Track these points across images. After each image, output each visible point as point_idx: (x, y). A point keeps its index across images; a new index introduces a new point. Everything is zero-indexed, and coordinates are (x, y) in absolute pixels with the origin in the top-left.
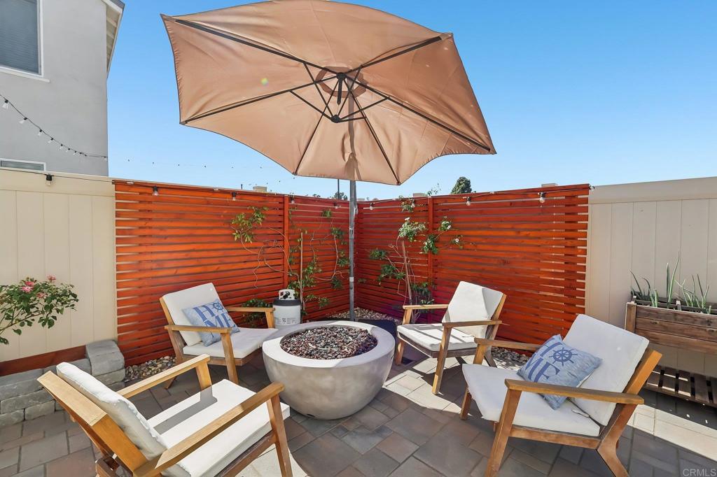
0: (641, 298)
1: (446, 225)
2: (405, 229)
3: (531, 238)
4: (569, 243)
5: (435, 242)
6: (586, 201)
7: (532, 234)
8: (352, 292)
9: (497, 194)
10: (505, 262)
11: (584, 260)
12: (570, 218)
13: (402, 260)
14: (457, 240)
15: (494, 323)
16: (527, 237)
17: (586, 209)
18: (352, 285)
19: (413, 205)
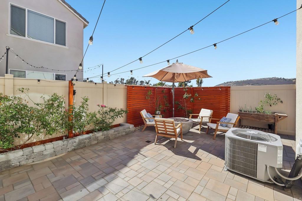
0: (241, 111)
1: (196, 95)
2: (185, 96)
3: (218, 98)
4: (226, 99)
5: (193, 99)
6: (230, 90)
7: (218, 97)
8: (174, 112)
9: (209, 87)
10: (212, 104)
11: (230, 103)
12: (226, 94)
13: (184, 104)
14: (199, 99)
15: (211, 117)
16: (217, 98)
17: (230, 92)
18: (174, 110)
19: (187, 89)
